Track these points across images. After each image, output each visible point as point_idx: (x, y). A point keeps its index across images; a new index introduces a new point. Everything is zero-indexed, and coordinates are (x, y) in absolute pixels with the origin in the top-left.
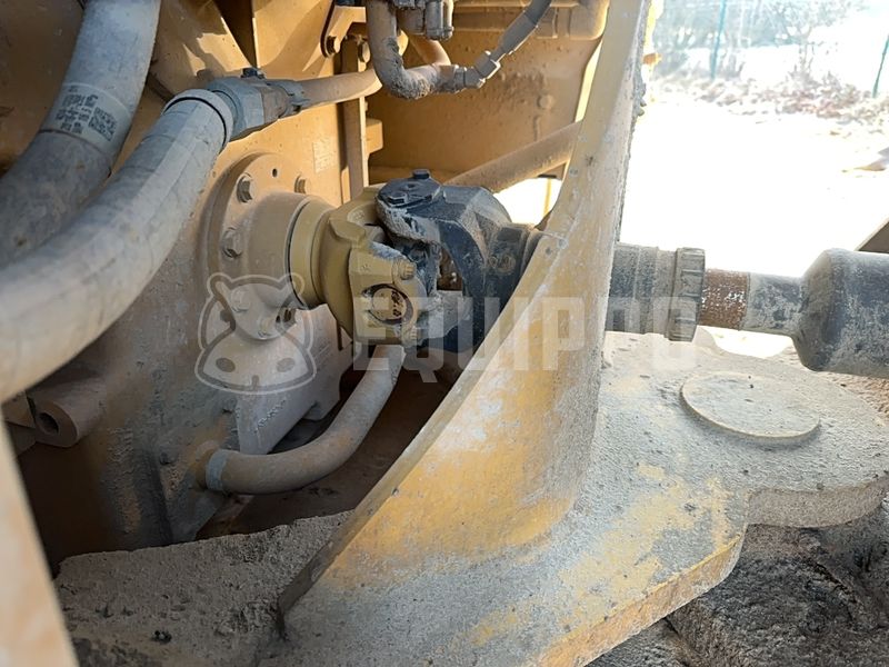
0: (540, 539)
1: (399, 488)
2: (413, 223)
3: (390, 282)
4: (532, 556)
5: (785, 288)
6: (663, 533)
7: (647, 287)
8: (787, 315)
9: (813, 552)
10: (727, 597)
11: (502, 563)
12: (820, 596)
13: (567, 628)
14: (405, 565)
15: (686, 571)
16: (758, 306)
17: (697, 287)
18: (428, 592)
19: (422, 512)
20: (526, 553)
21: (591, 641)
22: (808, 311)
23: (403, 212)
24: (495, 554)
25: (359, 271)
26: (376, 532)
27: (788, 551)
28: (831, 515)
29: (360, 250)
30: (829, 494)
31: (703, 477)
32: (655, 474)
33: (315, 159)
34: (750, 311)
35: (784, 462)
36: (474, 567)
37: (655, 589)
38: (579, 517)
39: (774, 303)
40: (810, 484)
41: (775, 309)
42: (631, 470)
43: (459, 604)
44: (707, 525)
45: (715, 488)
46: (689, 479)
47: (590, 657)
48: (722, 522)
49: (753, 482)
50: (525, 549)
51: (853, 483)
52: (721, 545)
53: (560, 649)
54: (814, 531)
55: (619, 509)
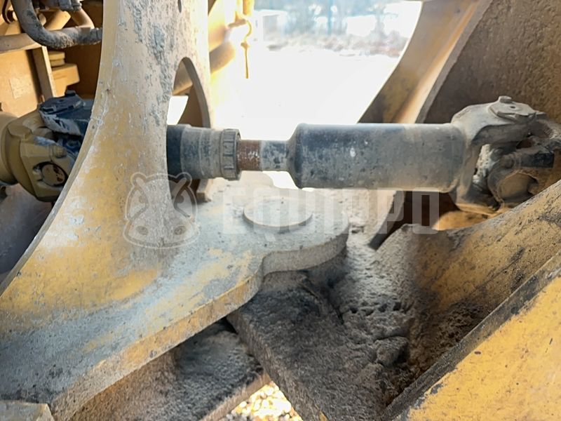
0: (136, 295)
1: (21, 271)
2: (61, 123)
3: (49, 160)
4: (130, 304)
5: (278, 146)
6: (211, 282)
7: (206, 151)
8: (280, 160)
9: (303, 282)
10: (259, 312)
11: (110, 310)
12: (308, 303)
13: (141, 336)
14: (40, 317)
15: (217, 298)
16: (266, 157)
17: (231, 149)
18: (60, 331)
19: (42, 285)
20: (126, 303)
21: (158, 341)
22: (289, 157)
23: (54, 116)
24: (106, 306)
25: (27, 155)
26: (11, 299)
27: (294, 285)
28: (311, 261)
29: (27, 142)
30: (306, 250)
31: (242, 251)
32: (218, 253)
33: (12, 90)
34: (262, 160)
36: (91, 315)
37: (197, 309)
38: (161, 280)
39: (273, 154)
40: (297, 247)
41: (274, 157)
42: (204, 253)
43: (79, 335)
44: (236, 274)
45: (247, 256)
46: (234, 253)
47: (161, 351)
48: (245, 271)
49: (268, 250)
50: (126, 301)
51: (318, 243)
52: (240, 282)
53: (136, 347)
54: (305, 272)
55: (190, 273)
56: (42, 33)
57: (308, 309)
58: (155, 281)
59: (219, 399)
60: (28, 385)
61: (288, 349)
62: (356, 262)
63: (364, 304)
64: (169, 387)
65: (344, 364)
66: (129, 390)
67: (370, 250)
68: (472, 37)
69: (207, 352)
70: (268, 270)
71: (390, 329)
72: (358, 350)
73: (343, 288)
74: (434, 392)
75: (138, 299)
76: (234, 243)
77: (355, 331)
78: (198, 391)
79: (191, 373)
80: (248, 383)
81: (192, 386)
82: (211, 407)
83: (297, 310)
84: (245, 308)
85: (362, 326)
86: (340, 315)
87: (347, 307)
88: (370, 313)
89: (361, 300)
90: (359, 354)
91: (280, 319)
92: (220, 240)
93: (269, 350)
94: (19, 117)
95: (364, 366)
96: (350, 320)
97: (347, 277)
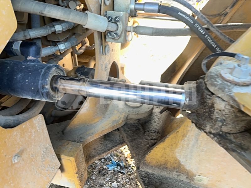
6: (114, 120)
9: (138, 122)
10: (125, 128)
12: (138, 128)
13: (98, 132)
14: (78, 126)
15: (115, 125)
19: (79, 120)
21: (101, 133)
24: (91, 124)
27: (135, 122)
28: (140, 117)
30: (139, 114)
31: (122, 113)
32: (116, 112)
35: (135, 110)
36: (88, 126)
37: (110, 127)
38: (103, 119)
40: (137, 113)
42: (113, 112)
43: (85, 130)
44: (120, 119)
45: (123, 114)
46: (121, 113)
47: (102, 135)
48: (122, 119)
49: (129, 113)
50: (95, 123)
51: (142, 113)
52: (120, 122)
53: (97, 134)
54: (138, 119)
55: (109, 117)
58: (101, 119)
59: (114, 147)
61: (130, 138)
62: (154, 117)
63: (151, 130)
64: (102, 142)
65: (142, 144)
66: (94, 142)
67: (160, 114)
69: (112, 135)
70: (129, 118)
71: (154, 138)
72: (145, 141)
73: (147, 125)
74: (150, 153)
75: (97, 123)
76: (121, 110)
77: (146, 137)
78: (109, 144)
79: (108, 140)
80: (121, 144)
81: (108, 143)
82: (112, 149)
83: (135, 129)
84: (122, 127)
85: (148, 136)
86: (145, 132)
87: (147, 130)
88: (151, 133)
89: (151, 129)
90: (145, 142)
91: (130, 131)
92: (118, 108)
93: (126, 138)
95: (146, 145)
96: (147, 133)
97: (150, 122)
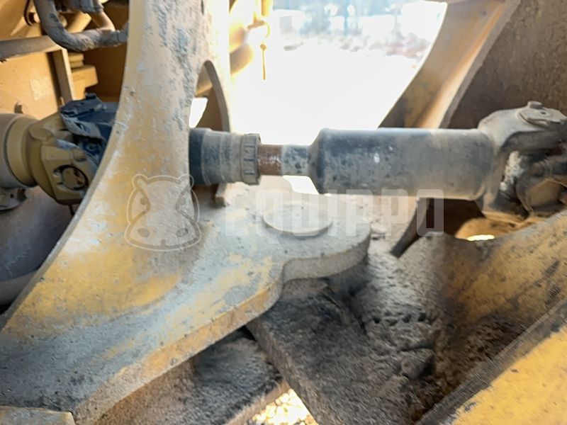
0: (157, 301)
1: (44, 277)
2: (82, 127)
3: (69, 163)
4: (150, 311)
5: (300, 151)
6: (231, 289)
7: (227, 156)
8: (301, 165)
9: (324, 290)
10: (279, 320)
11: (131, 317)
12: (328, 312)
13: (162, 344)
14: (60, 323)
15: (238, 305)
16: (287, 162)
17: (252, 154)
18: (81, 337)
19: (65, 291)
20: (146, 309)
21: (179, 348)
22: (311, 162)
23: (75, 120)
24: (126, 312)
25: (48, 158)
26: (33, 304)
27: (314, 292)
28: (332, 269)
29: (48, 145)
30: (327, 258)
31: (262, 258)
32: (237, 259)
33: (32, 92)
34: (283, 165)
35: (306, 245)
36: (112, 320)
37: (218, 317)
38: (182, 286)
39: (294, 159)
40: (318, 254)
41: (295, 162)
42: (223, 258)
43: (100, 341)
44: (257, 281)
45: (268, 262)
46: (254, 259)
47: (181, 358)
48: (265, 278)
49: (288, 256)
50: (146, 307)
51: (340, 250)
52: (261, 289)
53: (157, 355)
54: (326, 279)
55: (210, 279)
56: (64, 36)
57: (329, 318)
58: (176, 287)
59: (238, 407)
60: (50, 392)
61: (309, 359)
62: (377, 270)
63: (388, 314)
64: (188, 395)
65: (367, 375)
66: (148, 397)
67: (392, 257)
68: (498, 40)
69: (225, 359)
70: (289, 277)
71: (415, 340)
72: (381, 361)
73: (365, 297)
74: (467, 409)
75: (159, 305)
76: (254, 249)
77: (378, 342)
78: (217, 399)
79: (210, 381)
80: (267, 392)
81: (210, 393)
83: (318, 319)
84: (265, 316)
85: (386, 337)
86: (363, 325)
87: (370, 317)
88: (393, 323)
89: (384, 310)
90: (383, 365)
91: (300, 328)
92: (240, 245)
93: (289, 359)
94: (39, 119)
95: (388, 378)
96: (373, 331)
97: (369, 285)
